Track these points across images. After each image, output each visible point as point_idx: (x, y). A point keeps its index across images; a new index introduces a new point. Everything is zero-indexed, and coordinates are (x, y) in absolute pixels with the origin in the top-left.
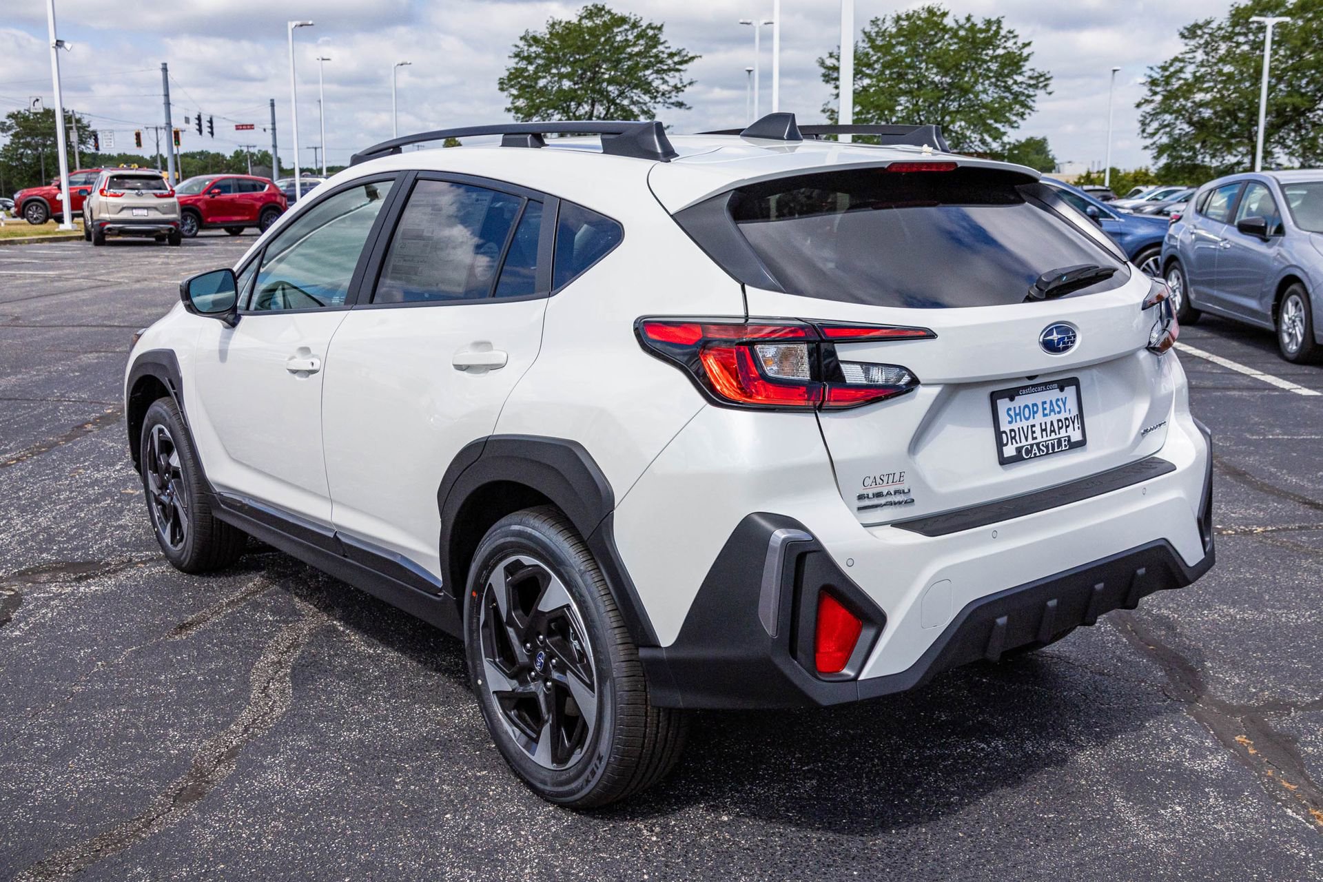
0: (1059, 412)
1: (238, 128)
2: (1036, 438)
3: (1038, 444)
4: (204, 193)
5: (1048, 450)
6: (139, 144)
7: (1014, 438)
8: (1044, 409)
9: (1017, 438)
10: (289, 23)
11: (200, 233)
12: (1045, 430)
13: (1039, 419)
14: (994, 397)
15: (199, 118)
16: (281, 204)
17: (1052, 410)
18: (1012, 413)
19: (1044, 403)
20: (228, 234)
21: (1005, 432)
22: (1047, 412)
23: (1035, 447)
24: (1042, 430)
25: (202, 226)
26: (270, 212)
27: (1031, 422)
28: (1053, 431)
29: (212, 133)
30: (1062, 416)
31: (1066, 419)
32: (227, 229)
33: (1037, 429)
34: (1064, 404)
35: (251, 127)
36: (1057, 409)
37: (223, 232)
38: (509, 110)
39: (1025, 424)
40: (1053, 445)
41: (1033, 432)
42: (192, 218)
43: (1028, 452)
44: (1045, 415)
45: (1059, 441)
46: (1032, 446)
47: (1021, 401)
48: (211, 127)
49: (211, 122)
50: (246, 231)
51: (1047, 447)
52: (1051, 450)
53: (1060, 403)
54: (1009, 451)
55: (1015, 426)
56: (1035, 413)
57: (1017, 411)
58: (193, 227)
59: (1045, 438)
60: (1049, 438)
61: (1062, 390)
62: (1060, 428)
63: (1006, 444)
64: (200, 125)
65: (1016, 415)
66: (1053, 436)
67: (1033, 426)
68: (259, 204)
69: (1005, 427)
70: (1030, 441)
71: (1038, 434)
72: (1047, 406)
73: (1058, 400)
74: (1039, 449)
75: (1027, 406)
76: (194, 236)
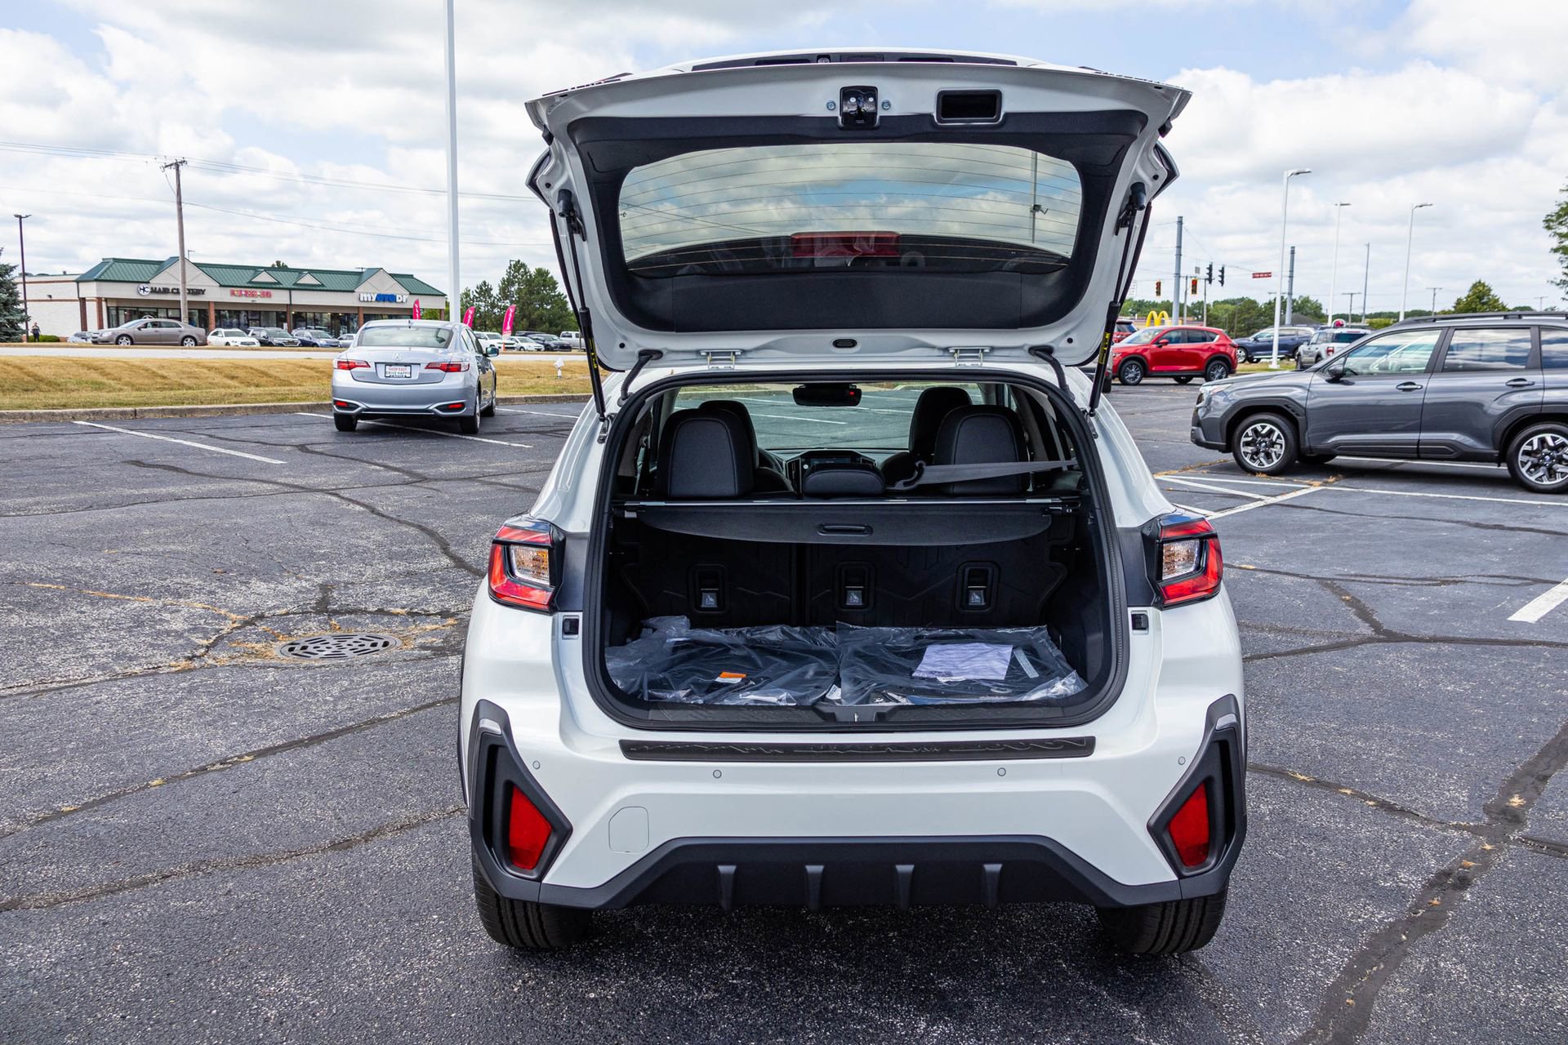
1: (1255, 276)
4: (1153, 343)
6: (1158, 293)
10: (1285, 173)
11: (1144, 381)
15: (1210, 268)
16: (1229, 356)
20: (1176, 382)
25: (1145, 375)
26: (1217, 362)
29: (1222, 282)
32: (1177, 378)
35: (1268, 275)
37: (1172, 381)
38: (1556, 251)
42: (1138, 366)
48: (1222, 277)
49: (1222, 271)
50: (1195, 380)
58: (1137, 375)
64: (1210, 274)
68: (1206, 355)
76: (1137, 384)
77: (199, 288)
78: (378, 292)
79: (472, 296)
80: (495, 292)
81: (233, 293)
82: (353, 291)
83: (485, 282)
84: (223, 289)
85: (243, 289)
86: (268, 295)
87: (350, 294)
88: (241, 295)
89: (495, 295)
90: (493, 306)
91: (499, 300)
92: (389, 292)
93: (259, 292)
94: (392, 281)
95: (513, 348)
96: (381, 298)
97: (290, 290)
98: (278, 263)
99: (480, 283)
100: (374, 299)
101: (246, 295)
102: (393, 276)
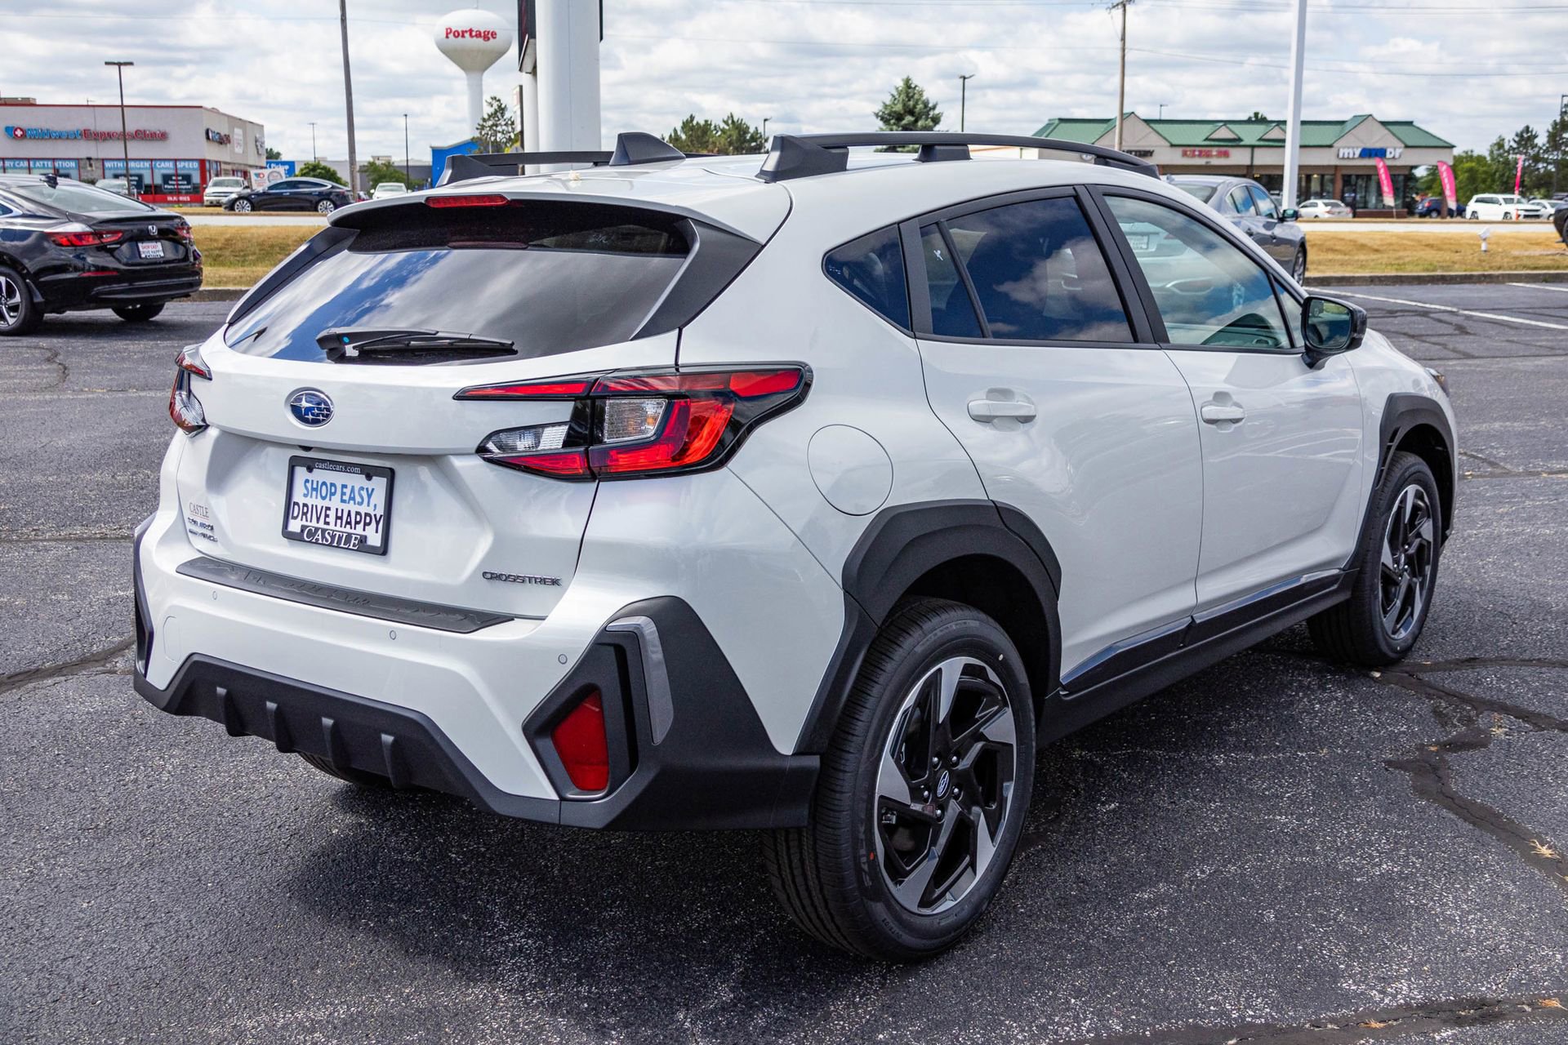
0: (360, 504)
2: (328, 523)
3: (324, 531)
5: (332, 541)
7: (305, 514)
8: (343, 494)
9: (309, 515)
12: (341, 518)
13: (335, 503)
14: (294, 463)
17: (352, 498)
18: (309, 485)
19: (344, 486)
21: (297, 504)
22: (346, 498)
23: (320, 532)
24: (337, 518)
27: (326, 503)
28: (349, 523)
30: (363, 509)
31: (366, 514)
33: (332, 513)
34: (369, 496)
36: (358, 499)
39: (320, 503)
40: (340, 538)
41: (327, 516)
43: (311, 534)
44: (343, 501)
45: (349, 536)
46: (317, 529)
47: (319, 475)
51: (333, 537)
52: (335, 543)
53: (364, 493)
54: (295, 526)
55: (310, 501)
56: (333, 494)
57: (315, 486)
59: (338, 528)
60: (343, 529)
61: (369, 478)
62: (357, 523)
63: (295, 518)
65: (313, 489)
66: (348, 529)
67: (328, 509)
69: (298, 497)
70: (321, 525)
71: (332, 519)
72: (348, 491)
73: (362, 488)
74: (323, 537)
75: (324, 483)
77: (1147, 149)
78: (1364, 146)
79: (1507, 147)
80: (1542, 140)
81: (1185, 154)
82: (1330, 146)
83: (1528, 127)
84: (1174, 149)
85: (1197, 149)
86: (1226, 155)
87: (1327, 150)
88: (1194, 156)
89: (1540, 144)
90: (1537, 159)
91: (1546, 151)
92: (1378, 145)
93: (1214, 152)
94: (1383, 131)
95: (1538, 216)
96: (1367, 153)
97: (1253, 147)
98: (1256, 114)
99: (1520, 128)
100: (1357, 155)
101: (1200, 156)
102: (1384, 124)
